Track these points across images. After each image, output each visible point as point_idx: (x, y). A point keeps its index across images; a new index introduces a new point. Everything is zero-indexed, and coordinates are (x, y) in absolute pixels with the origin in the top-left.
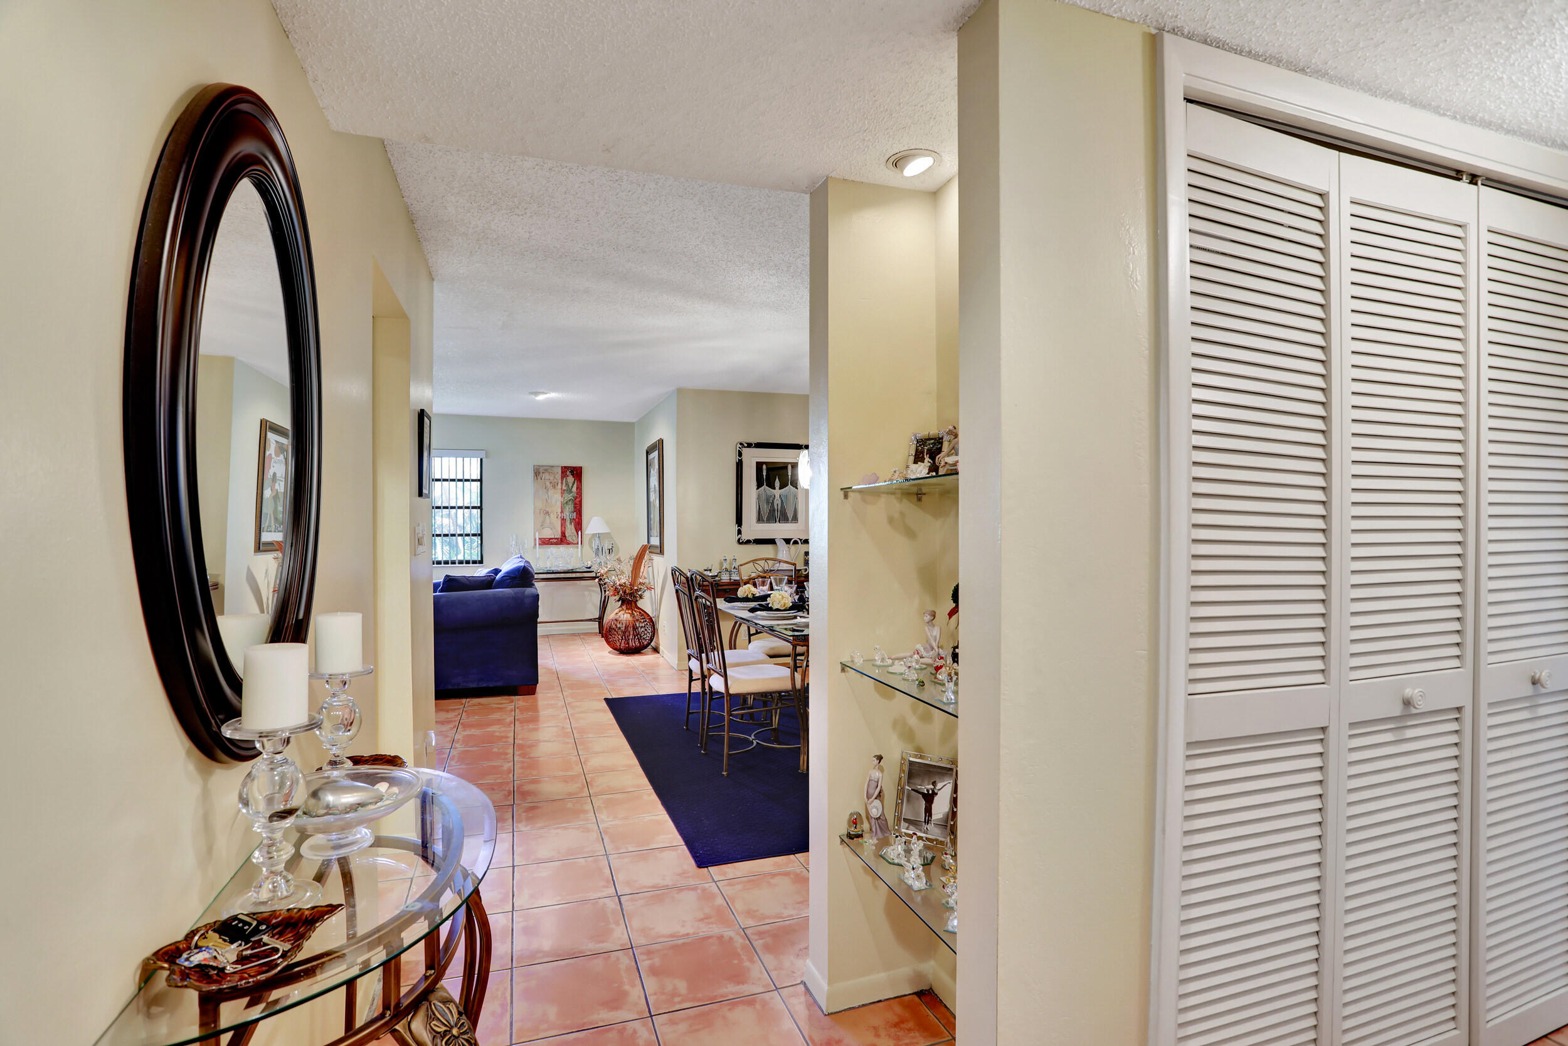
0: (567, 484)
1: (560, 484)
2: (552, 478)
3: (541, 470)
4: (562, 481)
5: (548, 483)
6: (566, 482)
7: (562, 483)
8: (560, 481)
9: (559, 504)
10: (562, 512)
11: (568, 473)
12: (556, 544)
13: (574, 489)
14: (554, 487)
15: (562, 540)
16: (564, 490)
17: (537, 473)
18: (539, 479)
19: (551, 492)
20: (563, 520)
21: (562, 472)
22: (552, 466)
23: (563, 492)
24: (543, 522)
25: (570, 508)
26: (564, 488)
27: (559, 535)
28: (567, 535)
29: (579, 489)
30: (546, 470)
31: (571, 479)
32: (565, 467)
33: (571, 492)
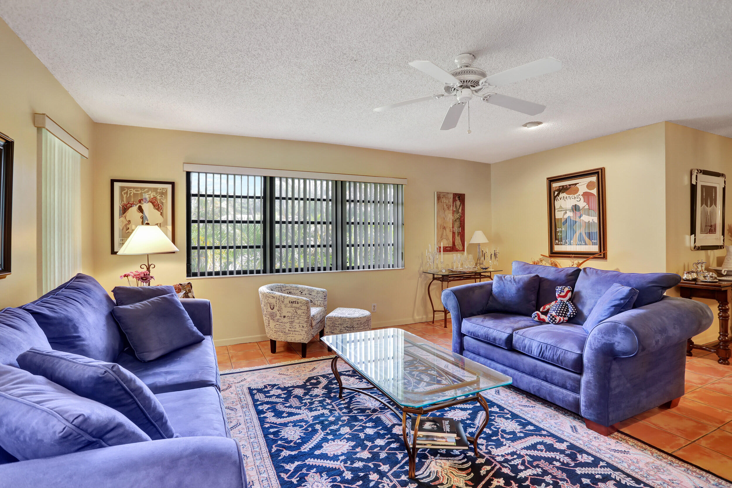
0: (456, 207)
1: (452, 206)
2: (447, 202)
3: (441, 196)
4: (453, 203)
5: (445, 206)
6: (456, 205)
7: (453, 206)
8: (452, 204)
9: (451, 221)
10: (453, 227)
11: (457, 198)
12: (450, 251)
13: (460, 211)
14: (449, 208)
15: (452, 249)
16: (454, 211)
17: (439, 197)
18: (440, 202)
19: (447, 212)
20: (454, 233)
21: (453, 198)
22: (448, 193)
23: (454, 212)
24: (442, 234)
25: (457, 224)
26: (454, 209)
27: (451, 245)
28: (456, 244)
29: (463, 210)
30: (444, 196)
31: (458, 203)
32: (455, 194)
33: (458, 212)
